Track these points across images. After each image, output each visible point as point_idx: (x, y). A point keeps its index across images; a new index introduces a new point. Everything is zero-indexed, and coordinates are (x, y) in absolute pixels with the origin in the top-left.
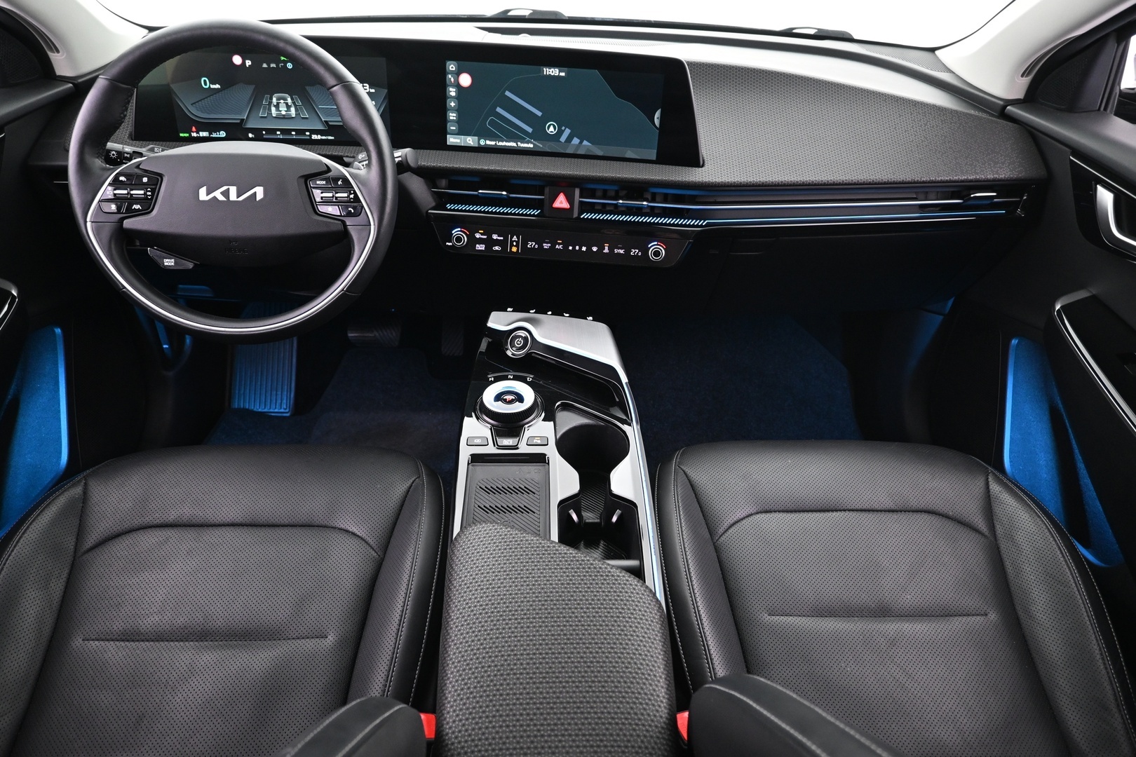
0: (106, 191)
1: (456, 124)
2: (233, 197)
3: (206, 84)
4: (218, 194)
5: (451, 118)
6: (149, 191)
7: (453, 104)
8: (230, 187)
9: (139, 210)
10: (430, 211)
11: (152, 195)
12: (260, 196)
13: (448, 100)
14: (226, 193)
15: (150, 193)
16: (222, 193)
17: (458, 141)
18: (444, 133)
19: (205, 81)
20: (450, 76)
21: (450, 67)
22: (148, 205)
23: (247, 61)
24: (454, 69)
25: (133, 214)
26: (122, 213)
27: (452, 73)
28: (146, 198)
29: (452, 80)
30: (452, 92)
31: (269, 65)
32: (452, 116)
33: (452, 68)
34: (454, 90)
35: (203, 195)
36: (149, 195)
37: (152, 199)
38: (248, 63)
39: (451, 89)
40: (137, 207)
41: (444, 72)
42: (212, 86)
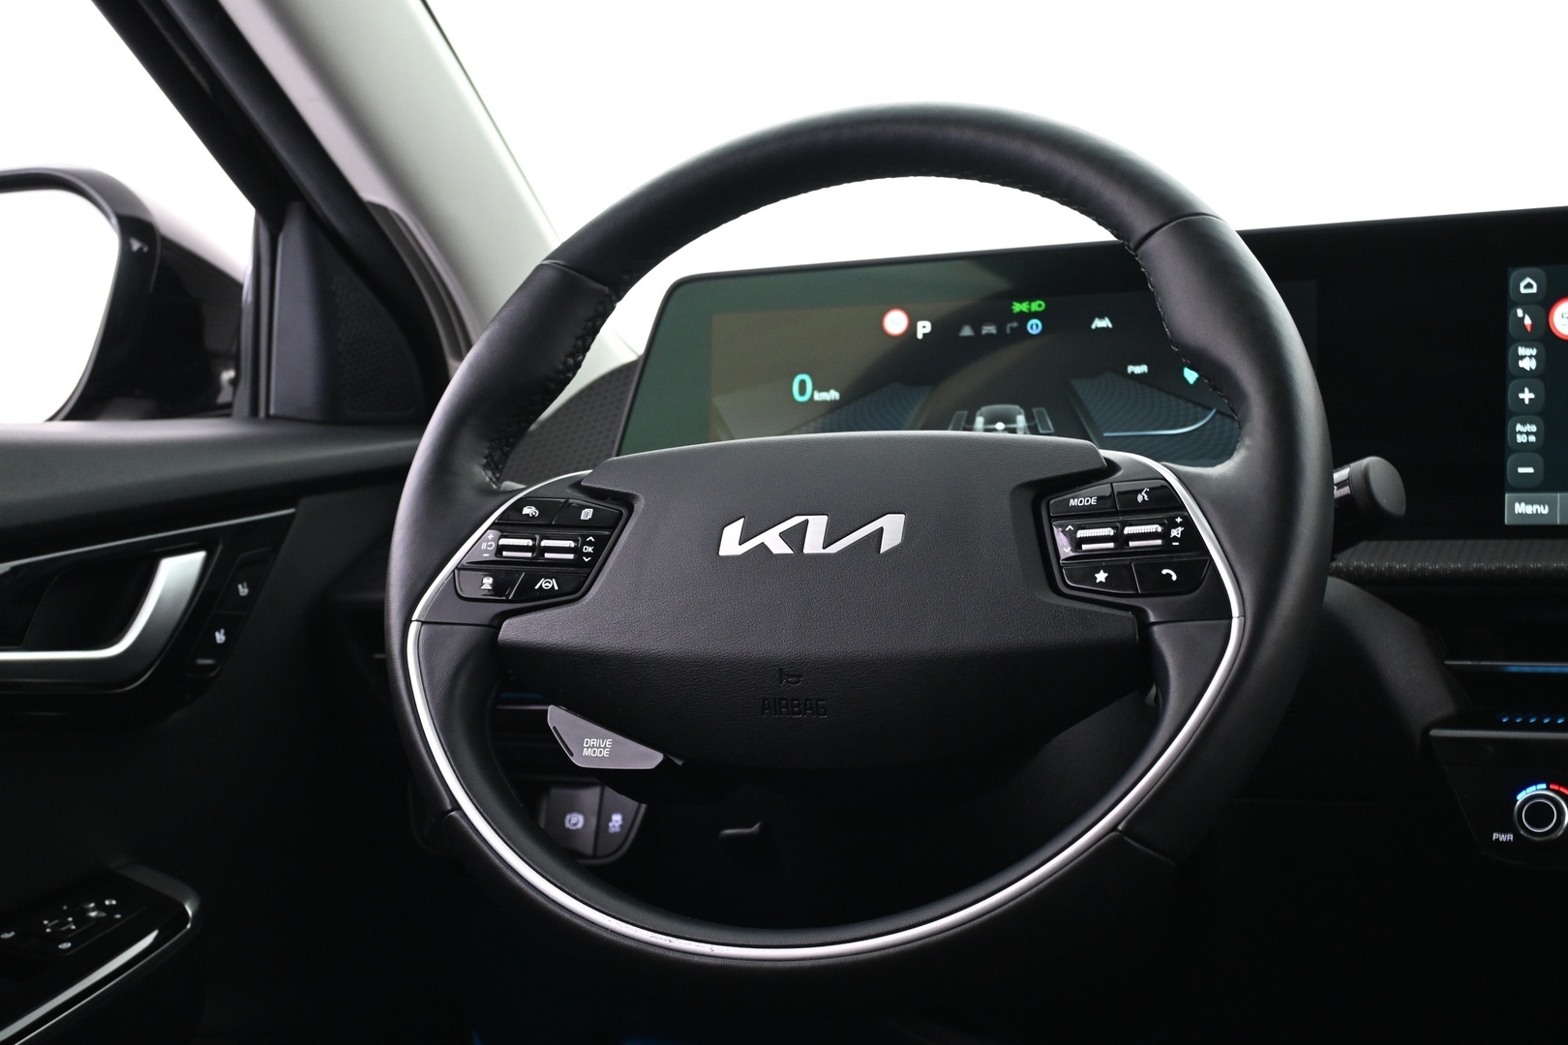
0: (483, 541)
1: (1538, 457)
2: (813, 544)
3: (802, 391)
4: (773, 540)
5: (1521, 439)
6: (590, 544)
7: (1527, 396)
8: (810, 518)
9: (551, 592)
10: (1435, 733)
11: (595, 556)
12: (892, 538)
13: (1511, 386)
14: (795, 537)
15: (590, 549)
16: (783, 535)
17: (1544, 510)
18: (1496, 485)
19: (803, 384)
20: (1520, 313)
21: (1522, 285)
22: (576, 578)
23: (920, 324)
24: (1534, 290)
25: (531, 600)
26: (507, 601)
27: (1526, 302)
28: (577, 563)
29: (1528, 321)
30: (1528, 359)
31: (977, 329)
32: (1525, 433)
33: (1529, 286)
34: (1534, 352)
35: (731, 542)
36: (588, 555)
37: (591, 565)
38: (924, 328)
39: (1522, 351)
40: (547, 584)
41: (1503, 300)
42: (819, 396)
